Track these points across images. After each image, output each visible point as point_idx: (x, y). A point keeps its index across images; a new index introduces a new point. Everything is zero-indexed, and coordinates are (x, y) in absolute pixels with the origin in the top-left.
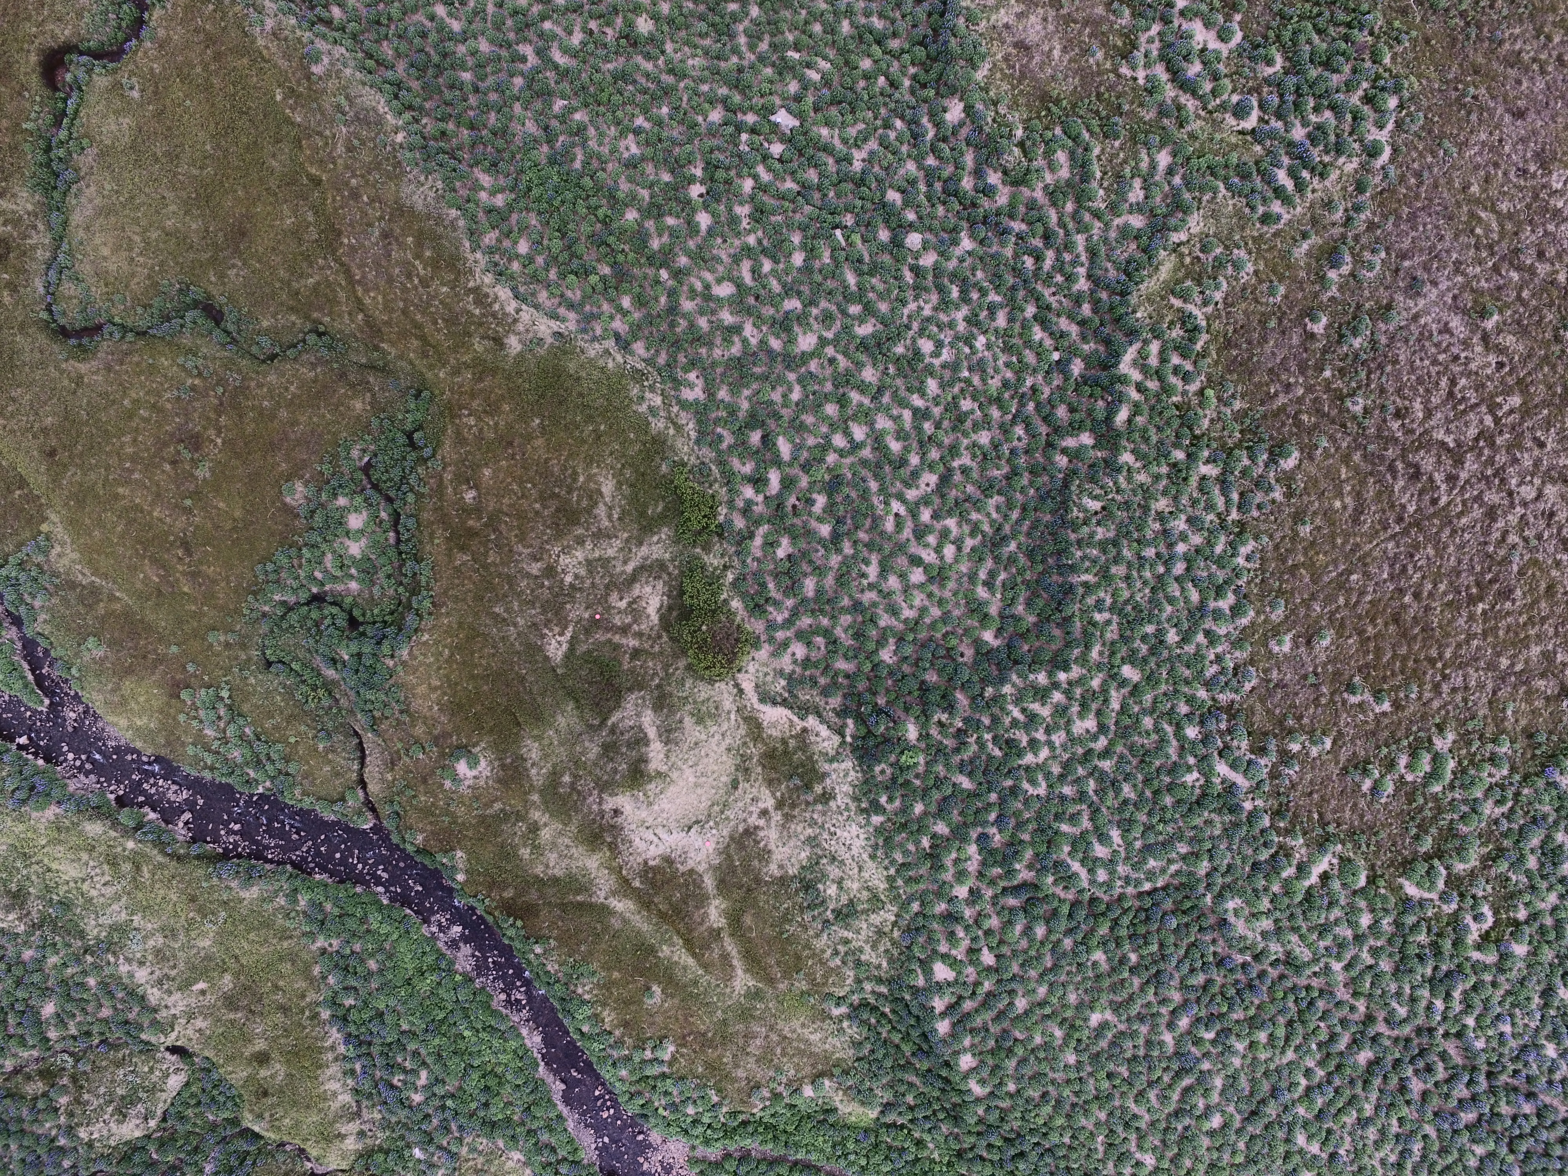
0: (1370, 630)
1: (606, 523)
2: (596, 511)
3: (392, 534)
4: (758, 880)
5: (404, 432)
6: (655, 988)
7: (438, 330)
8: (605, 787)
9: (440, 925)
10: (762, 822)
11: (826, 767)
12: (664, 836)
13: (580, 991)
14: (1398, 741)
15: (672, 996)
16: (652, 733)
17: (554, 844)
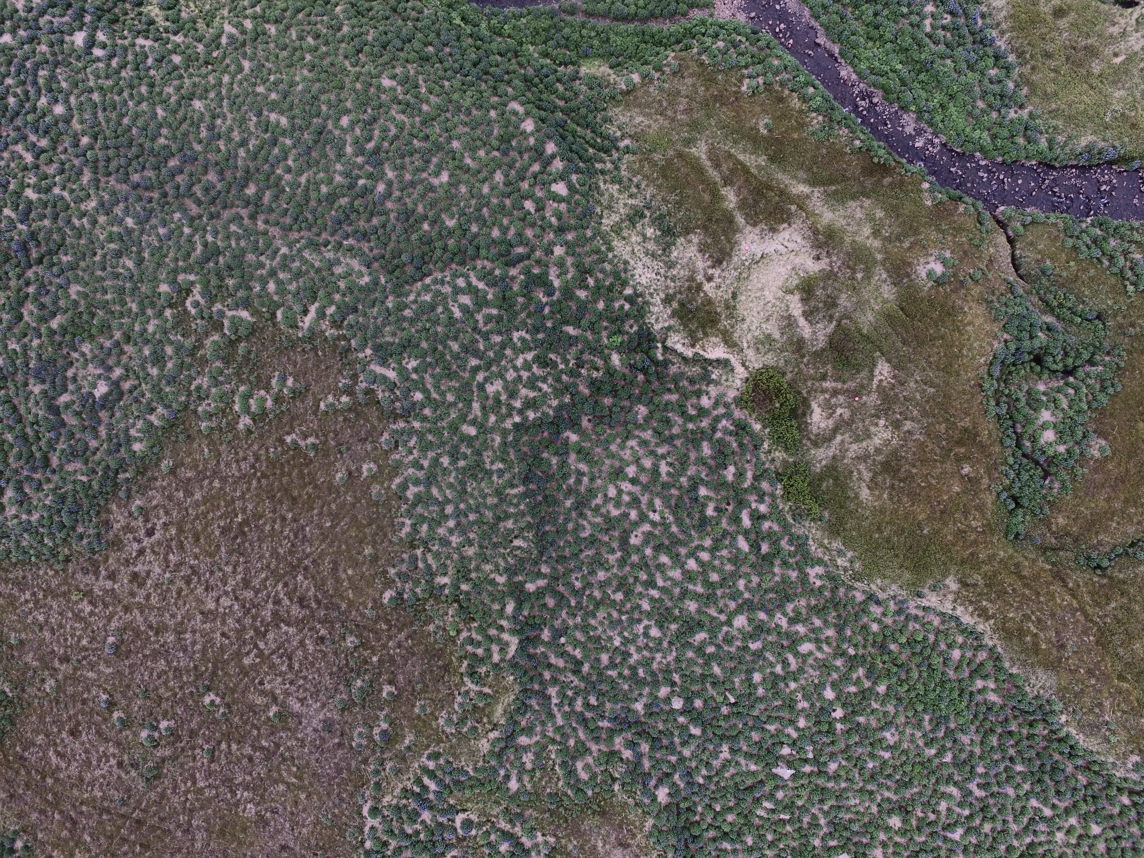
0: (310, 489)
1: (862, 467)
2: (871, 475)
3: (1019, 431)
4: (705, 228)
5: (1022, 507)
6: (765, 132)
7: (1010, 585)
8: (829, 276)
9: (932, 144)
10: (710, 271)
11: (672, 322)
12: (780, 248)
13: (820, 118)
14: (276, 416)
15: (752, 129)
16: (802, 321)
17: (859, 225)
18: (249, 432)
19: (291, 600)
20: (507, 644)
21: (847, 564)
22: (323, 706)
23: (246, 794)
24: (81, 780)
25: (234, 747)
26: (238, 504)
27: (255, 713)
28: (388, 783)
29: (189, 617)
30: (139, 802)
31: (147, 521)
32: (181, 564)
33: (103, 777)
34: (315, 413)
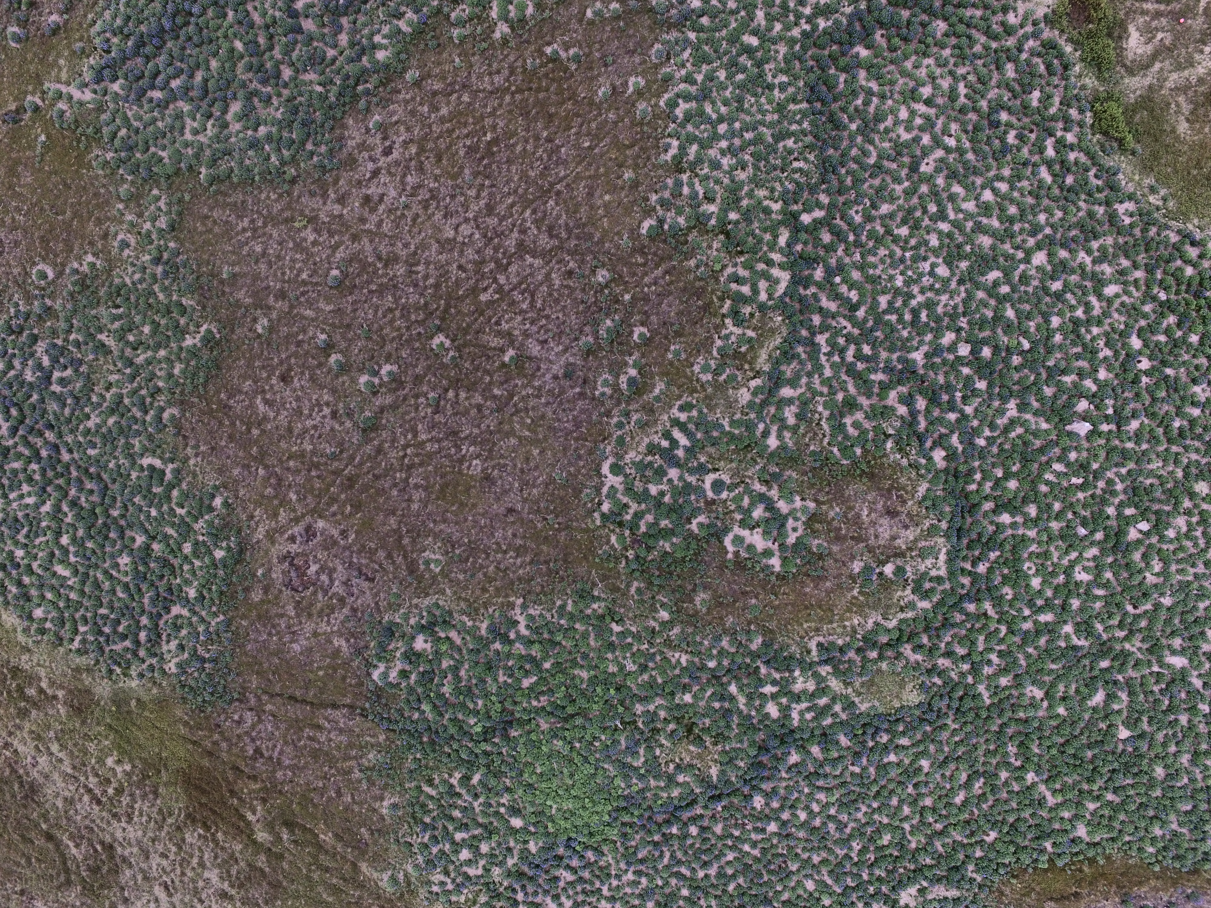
0: (568, 106)
1: (1181, 99)
2: (1190, 107)
14: (537, 23)
18: (505, 41)
19: (539, 228)
20: (777, 281)
21: (1160, 203)
22: (565, 350)
23: (472, 449)
24: (290, 430)
25: (463, 395)
26: (488, 122)
27: (489, 358)
28: (632, 438)
29: (423, 246)
30: (352, 458)
31: (385, 138)
32: (420, 186)
33: (315, 427)
34: (580, 21)
